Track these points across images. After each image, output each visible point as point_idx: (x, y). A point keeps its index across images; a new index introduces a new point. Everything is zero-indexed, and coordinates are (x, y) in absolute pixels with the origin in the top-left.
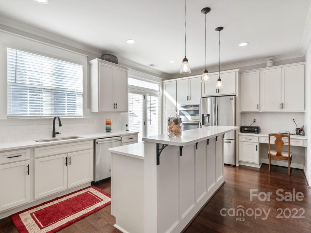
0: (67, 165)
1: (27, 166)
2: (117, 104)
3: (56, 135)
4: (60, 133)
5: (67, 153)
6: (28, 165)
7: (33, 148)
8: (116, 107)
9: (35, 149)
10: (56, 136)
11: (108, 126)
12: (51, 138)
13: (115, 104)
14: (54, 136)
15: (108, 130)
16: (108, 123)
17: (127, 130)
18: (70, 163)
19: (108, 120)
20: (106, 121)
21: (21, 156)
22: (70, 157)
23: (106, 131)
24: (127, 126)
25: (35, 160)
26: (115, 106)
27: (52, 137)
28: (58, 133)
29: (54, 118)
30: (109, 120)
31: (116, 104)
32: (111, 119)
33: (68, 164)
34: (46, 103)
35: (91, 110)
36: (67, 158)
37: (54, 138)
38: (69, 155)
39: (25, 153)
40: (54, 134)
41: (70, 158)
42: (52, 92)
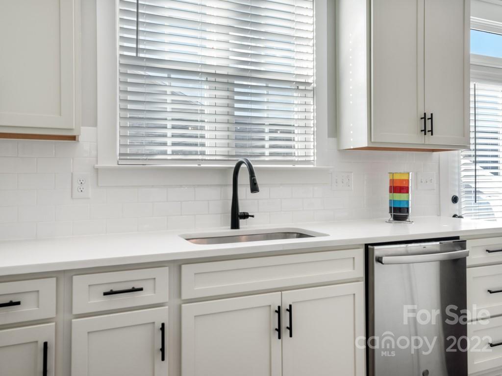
0: (279, 338)
1: (161, 327)
2: (431, 119)
3: (242, 222)
4: (253, 216)
5: (281, 290)
6: (163, 325)
7: (177, 265)
8: (429, 128)
9: (183, 266)
10: (241, 226)
11: (399, 197)
12: (227, 230)
13: (425, 118)
14: (235, 225)
15: (399, 213)
16: (399, 188)
17: (455, 216)
18: (290, 328)
19: (397, 177)
20: (392, 181)
21: (141, 289)
22: (290, 306)
23: (389, 217)
24: (455, 200)
25: (183, 305)
26: (427, 124)
27: (230, 227)
28: (245, 216)
29: (234, 165)
30: (404, 177)
31: (428, 116)
32: (409, 174)
33: (285, 333)
34: (212, 118)
35: (338, 143)
36: (279, 307)
37: (235, 232)
38: (288, 299)
39: (155, 279)
40: (237, 217)
41: (290, 310)
42: (228, 83)
